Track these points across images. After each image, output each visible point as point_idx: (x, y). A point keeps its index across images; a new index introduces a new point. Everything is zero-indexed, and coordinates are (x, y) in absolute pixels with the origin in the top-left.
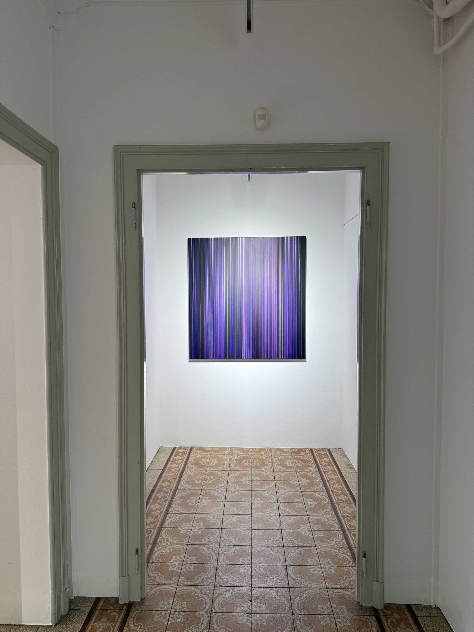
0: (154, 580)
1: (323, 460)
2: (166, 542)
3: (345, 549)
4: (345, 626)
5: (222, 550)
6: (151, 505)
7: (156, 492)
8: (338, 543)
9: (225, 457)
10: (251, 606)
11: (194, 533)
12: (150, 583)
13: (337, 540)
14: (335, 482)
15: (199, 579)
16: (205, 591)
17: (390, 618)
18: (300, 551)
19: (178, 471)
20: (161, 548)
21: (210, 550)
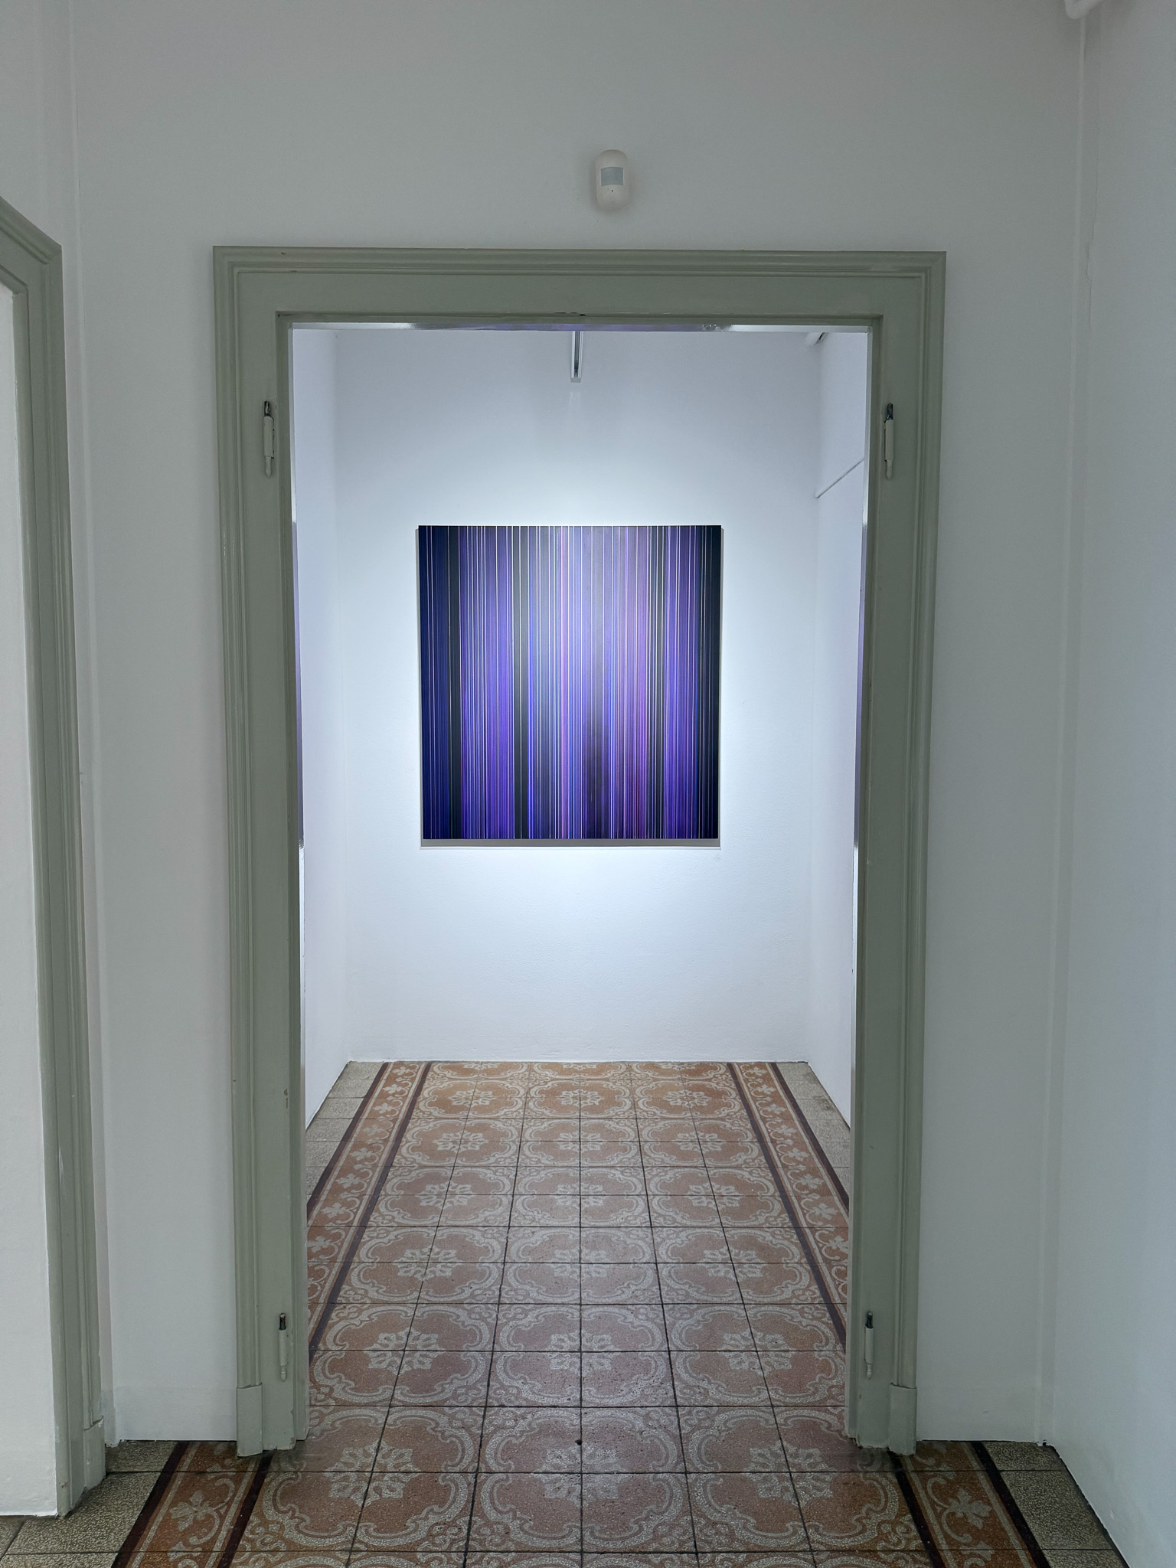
0: (329, 1395)
1: (759, 1089)
2: (362, 1298)
3: (817, 1309)
4: (820, 1500)
5: (504, 1315)
6: (323, 1207)
7: (336, 1173)
8: (801, 1292)
9: (514, 1085)
10: (578, 1456)
11: (433, 1276)
12: (319, 1401)
13: (797, 1286)
14: (791, 1144)
15: (446, 1390)
16: (462, 1420)
17: (932, 1476)
18: (705, 1315)
19: (394, 1121)
20: (349, 1313)
21: (473, 1316)
